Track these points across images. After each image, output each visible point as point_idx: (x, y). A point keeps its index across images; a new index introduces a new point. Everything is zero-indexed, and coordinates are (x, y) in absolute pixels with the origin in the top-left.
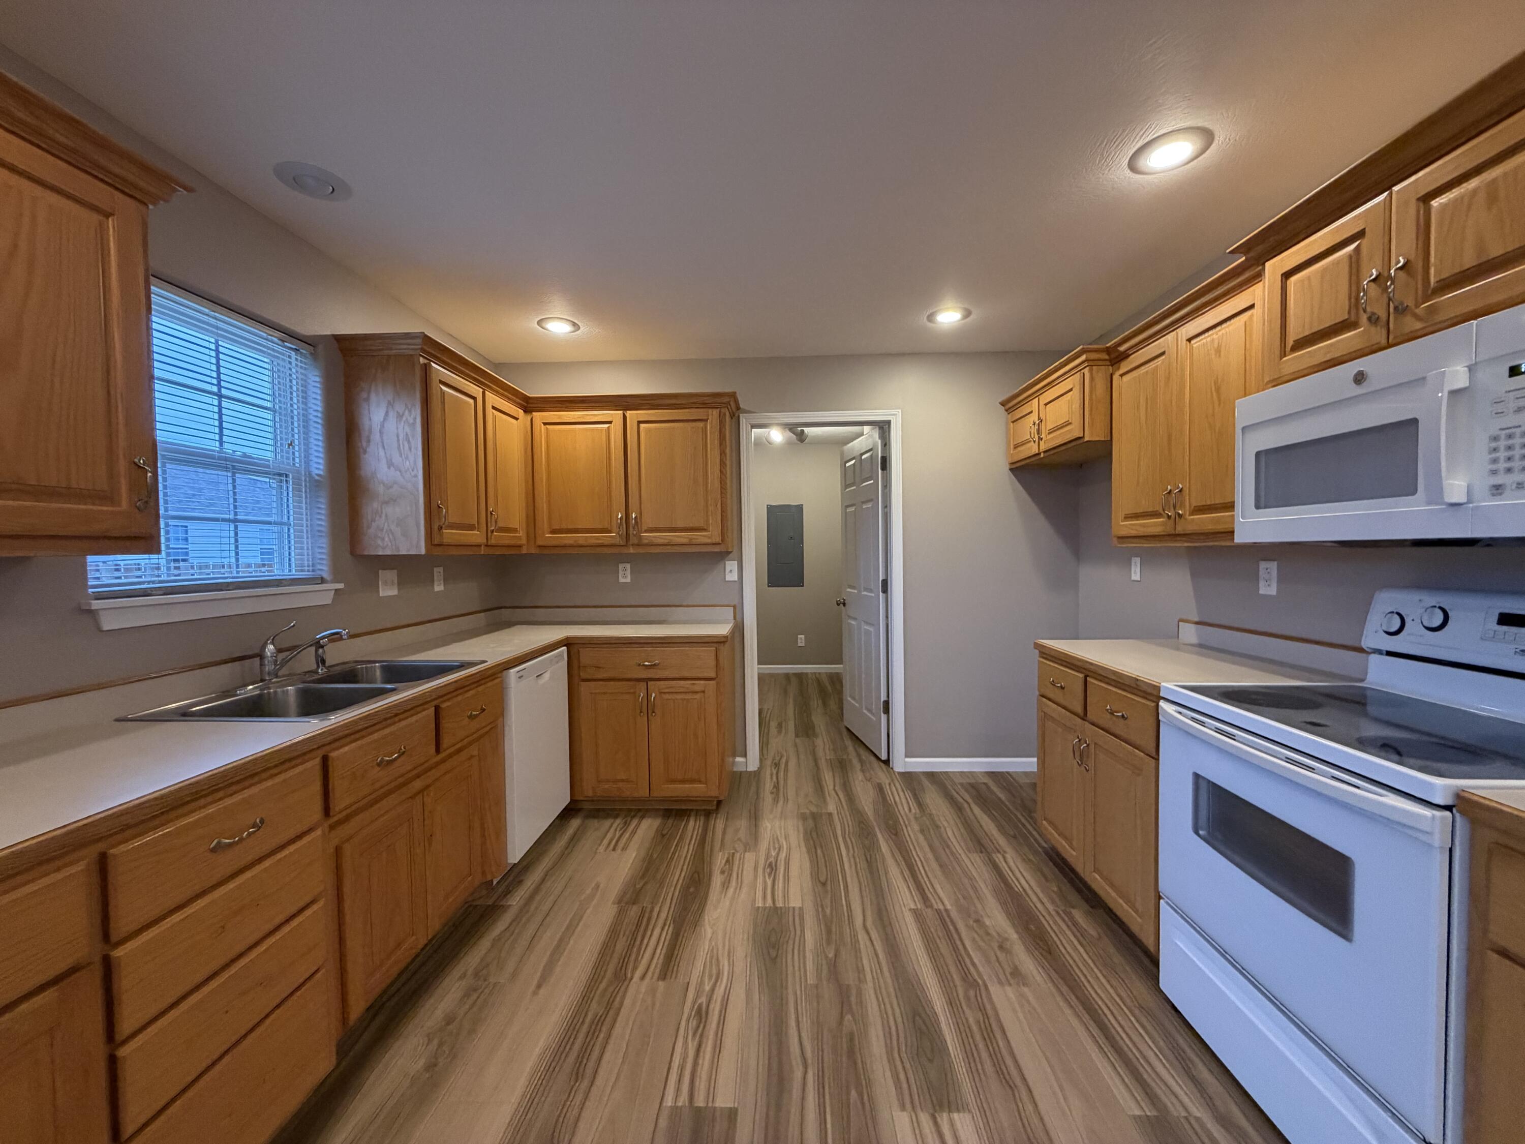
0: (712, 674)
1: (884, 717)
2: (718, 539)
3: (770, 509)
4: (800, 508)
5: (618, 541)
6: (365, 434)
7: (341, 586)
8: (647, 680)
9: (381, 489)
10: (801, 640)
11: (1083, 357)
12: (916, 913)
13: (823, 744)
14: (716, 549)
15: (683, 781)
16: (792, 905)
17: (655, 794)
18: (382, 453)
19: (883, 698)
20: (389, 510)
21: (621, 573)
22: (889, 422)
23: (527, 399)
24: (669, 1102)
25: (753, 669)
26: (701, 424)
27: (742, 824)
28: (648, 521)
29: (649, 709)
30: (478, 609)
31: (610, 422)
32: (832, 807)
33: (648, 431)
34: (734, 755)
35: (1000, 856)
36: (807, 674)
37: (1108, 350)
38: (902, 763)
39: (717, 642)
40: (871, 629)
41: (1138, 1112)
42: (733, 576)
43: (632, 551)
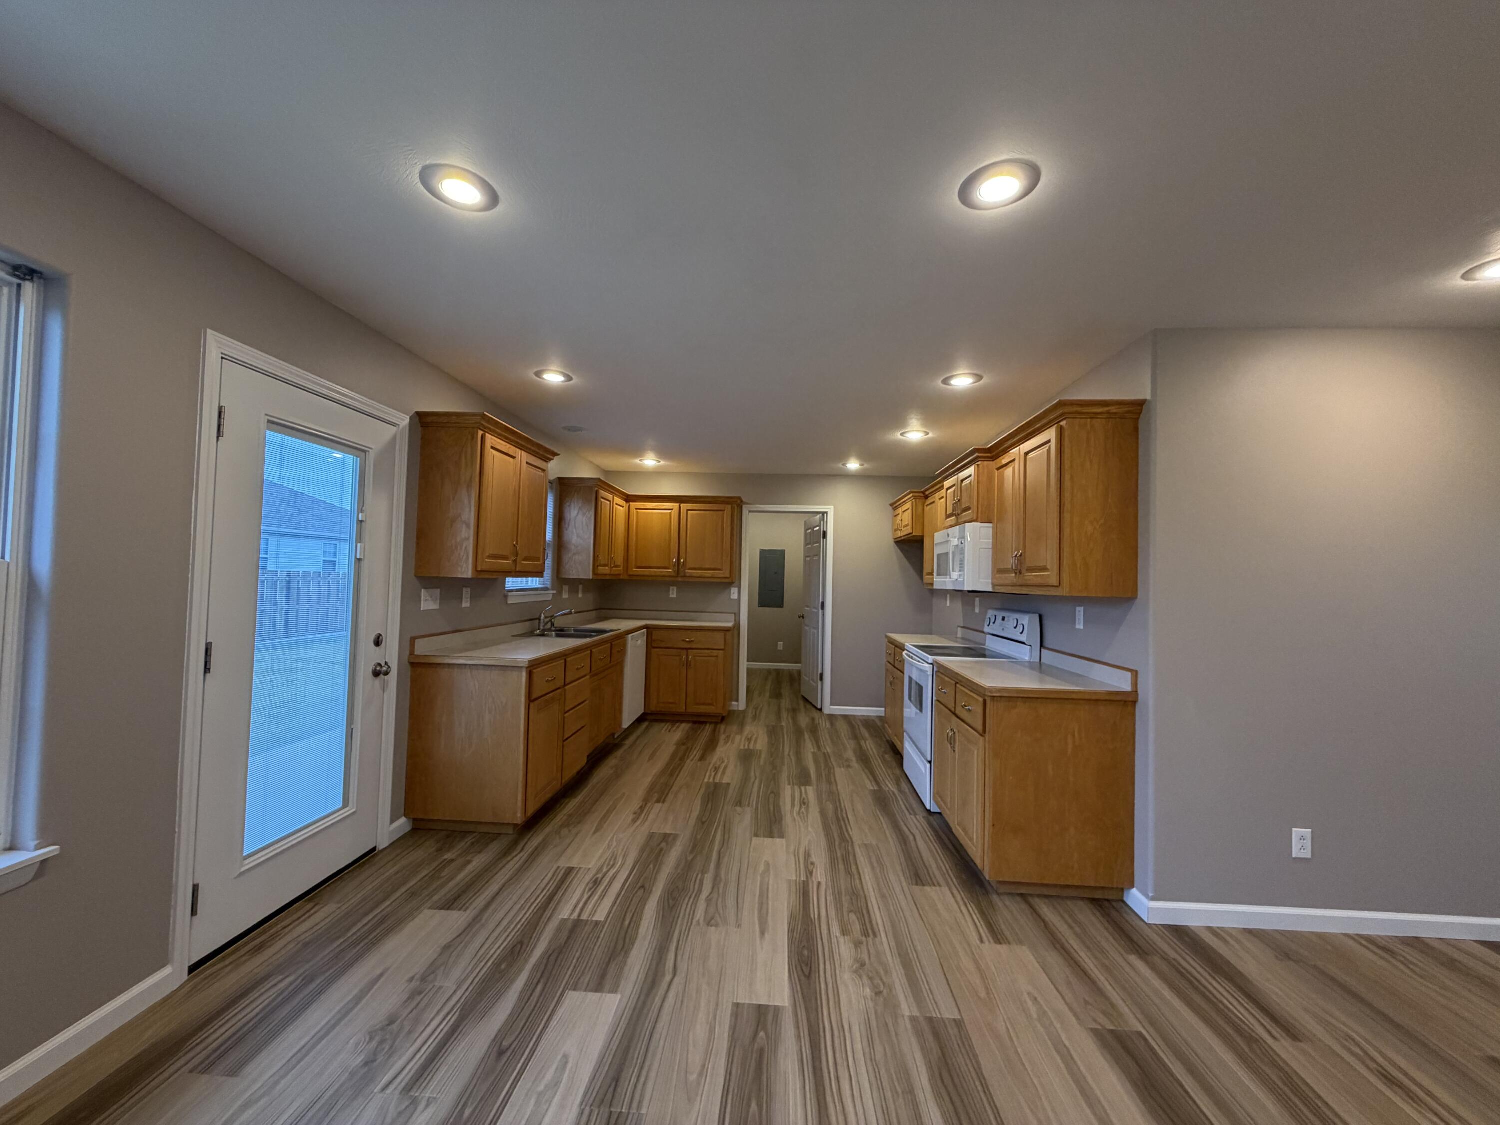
0: (722, 647)
1: (820, 683)
2: (728, 576)
3: (763, 552)
4: (783, 552)
5: (673, 574)
6: (567, 522)
7: (555, 592)
8: (687, 649)
9: (573, 548)
10: (781, 644)
11: (911, 495)
12: (814, 753)
13: (786, 703)
14: (727, 581)
15: (704, 704)
16: (757, 748)
17: (690, 710)
18: (575, 531)
19: (820, 672)
20: (577, 557)
21: (671, 593)
22: (827, 513)
23: (628, 496)
24: (706, 780)
25: (744, 665)
26: (721, 513)
27: (735, 728)
28: (691, 564)
29: (688, 665)
30: (592, 609)
31: (672, 510)
32: (784, 724)
33: (692, 515)
34: (732, 700)
35: (863, 742)
36: (783, 670)
37: (923, 493)
38: (829, 709)
39: (726, 630)
40: (816, 631)
41: (872, 788)
42: (735, 596)
43: (680, 580)
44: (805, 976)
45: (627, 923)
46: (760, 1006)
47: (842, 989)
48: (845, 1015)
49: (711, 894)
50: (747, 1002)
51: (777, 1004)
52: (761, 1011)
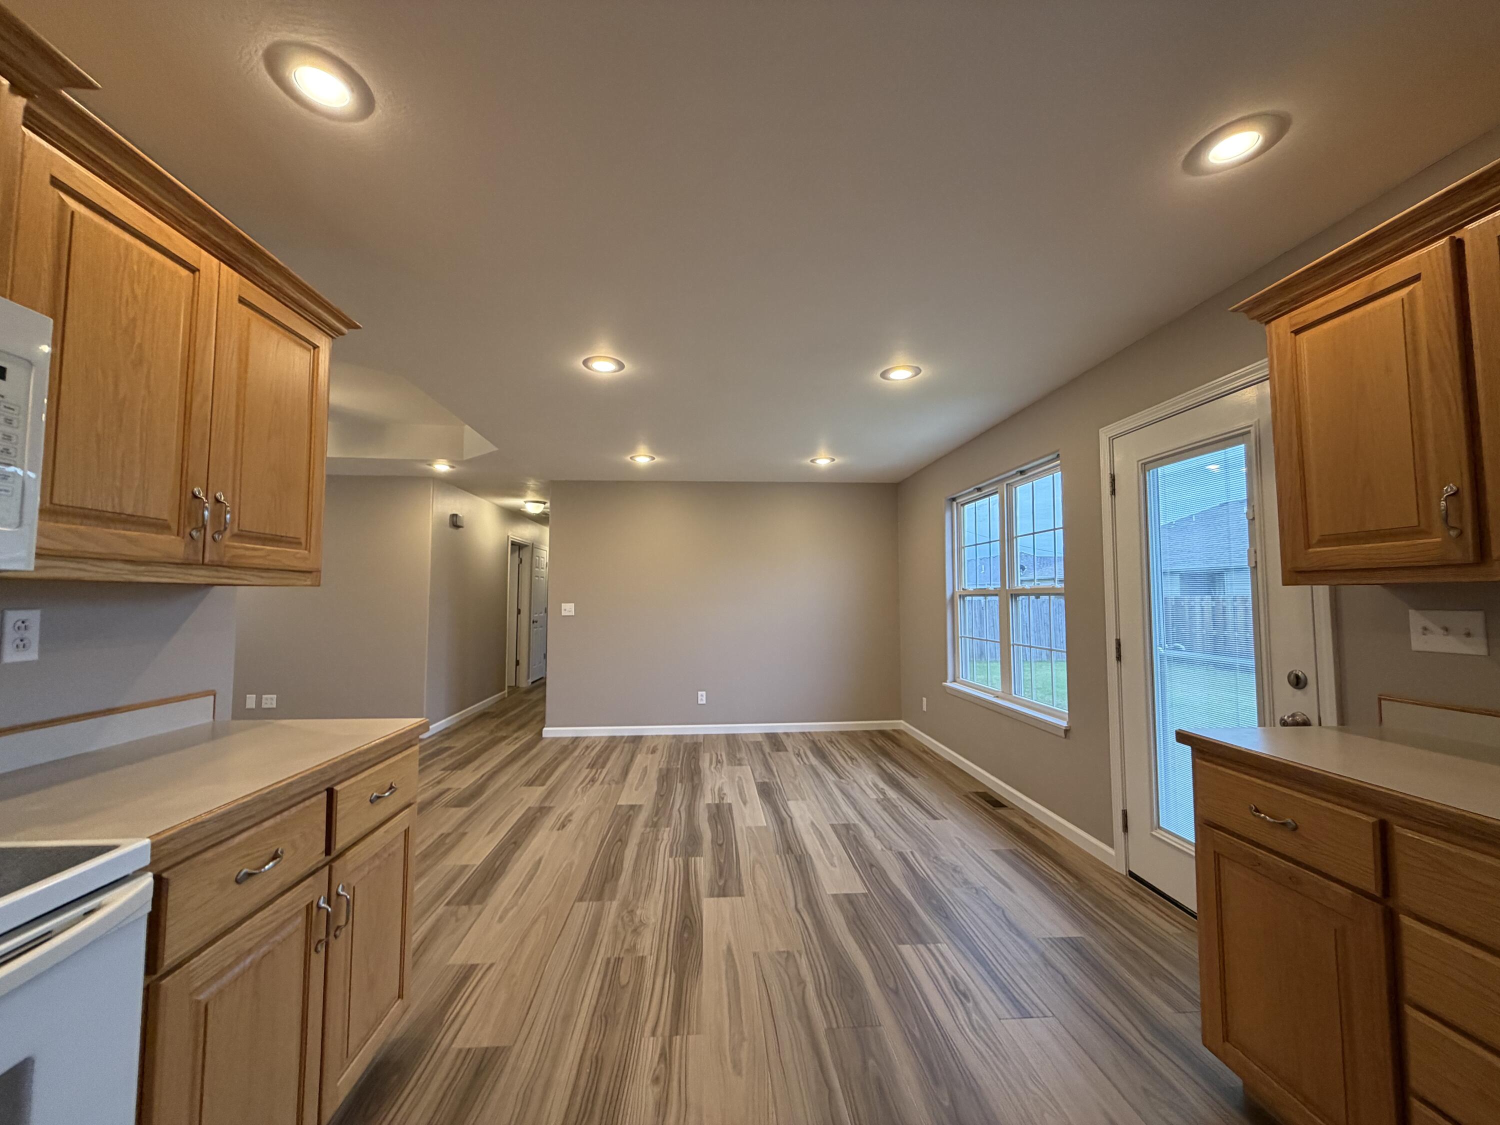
44: (689, 918)
45: (872, 945)
46: (724, 896)
47: (660, 914)
48: (662, 898)
49: (804, 992)
50: (733, 898)
51: (712, 899)
52: (723, 892)
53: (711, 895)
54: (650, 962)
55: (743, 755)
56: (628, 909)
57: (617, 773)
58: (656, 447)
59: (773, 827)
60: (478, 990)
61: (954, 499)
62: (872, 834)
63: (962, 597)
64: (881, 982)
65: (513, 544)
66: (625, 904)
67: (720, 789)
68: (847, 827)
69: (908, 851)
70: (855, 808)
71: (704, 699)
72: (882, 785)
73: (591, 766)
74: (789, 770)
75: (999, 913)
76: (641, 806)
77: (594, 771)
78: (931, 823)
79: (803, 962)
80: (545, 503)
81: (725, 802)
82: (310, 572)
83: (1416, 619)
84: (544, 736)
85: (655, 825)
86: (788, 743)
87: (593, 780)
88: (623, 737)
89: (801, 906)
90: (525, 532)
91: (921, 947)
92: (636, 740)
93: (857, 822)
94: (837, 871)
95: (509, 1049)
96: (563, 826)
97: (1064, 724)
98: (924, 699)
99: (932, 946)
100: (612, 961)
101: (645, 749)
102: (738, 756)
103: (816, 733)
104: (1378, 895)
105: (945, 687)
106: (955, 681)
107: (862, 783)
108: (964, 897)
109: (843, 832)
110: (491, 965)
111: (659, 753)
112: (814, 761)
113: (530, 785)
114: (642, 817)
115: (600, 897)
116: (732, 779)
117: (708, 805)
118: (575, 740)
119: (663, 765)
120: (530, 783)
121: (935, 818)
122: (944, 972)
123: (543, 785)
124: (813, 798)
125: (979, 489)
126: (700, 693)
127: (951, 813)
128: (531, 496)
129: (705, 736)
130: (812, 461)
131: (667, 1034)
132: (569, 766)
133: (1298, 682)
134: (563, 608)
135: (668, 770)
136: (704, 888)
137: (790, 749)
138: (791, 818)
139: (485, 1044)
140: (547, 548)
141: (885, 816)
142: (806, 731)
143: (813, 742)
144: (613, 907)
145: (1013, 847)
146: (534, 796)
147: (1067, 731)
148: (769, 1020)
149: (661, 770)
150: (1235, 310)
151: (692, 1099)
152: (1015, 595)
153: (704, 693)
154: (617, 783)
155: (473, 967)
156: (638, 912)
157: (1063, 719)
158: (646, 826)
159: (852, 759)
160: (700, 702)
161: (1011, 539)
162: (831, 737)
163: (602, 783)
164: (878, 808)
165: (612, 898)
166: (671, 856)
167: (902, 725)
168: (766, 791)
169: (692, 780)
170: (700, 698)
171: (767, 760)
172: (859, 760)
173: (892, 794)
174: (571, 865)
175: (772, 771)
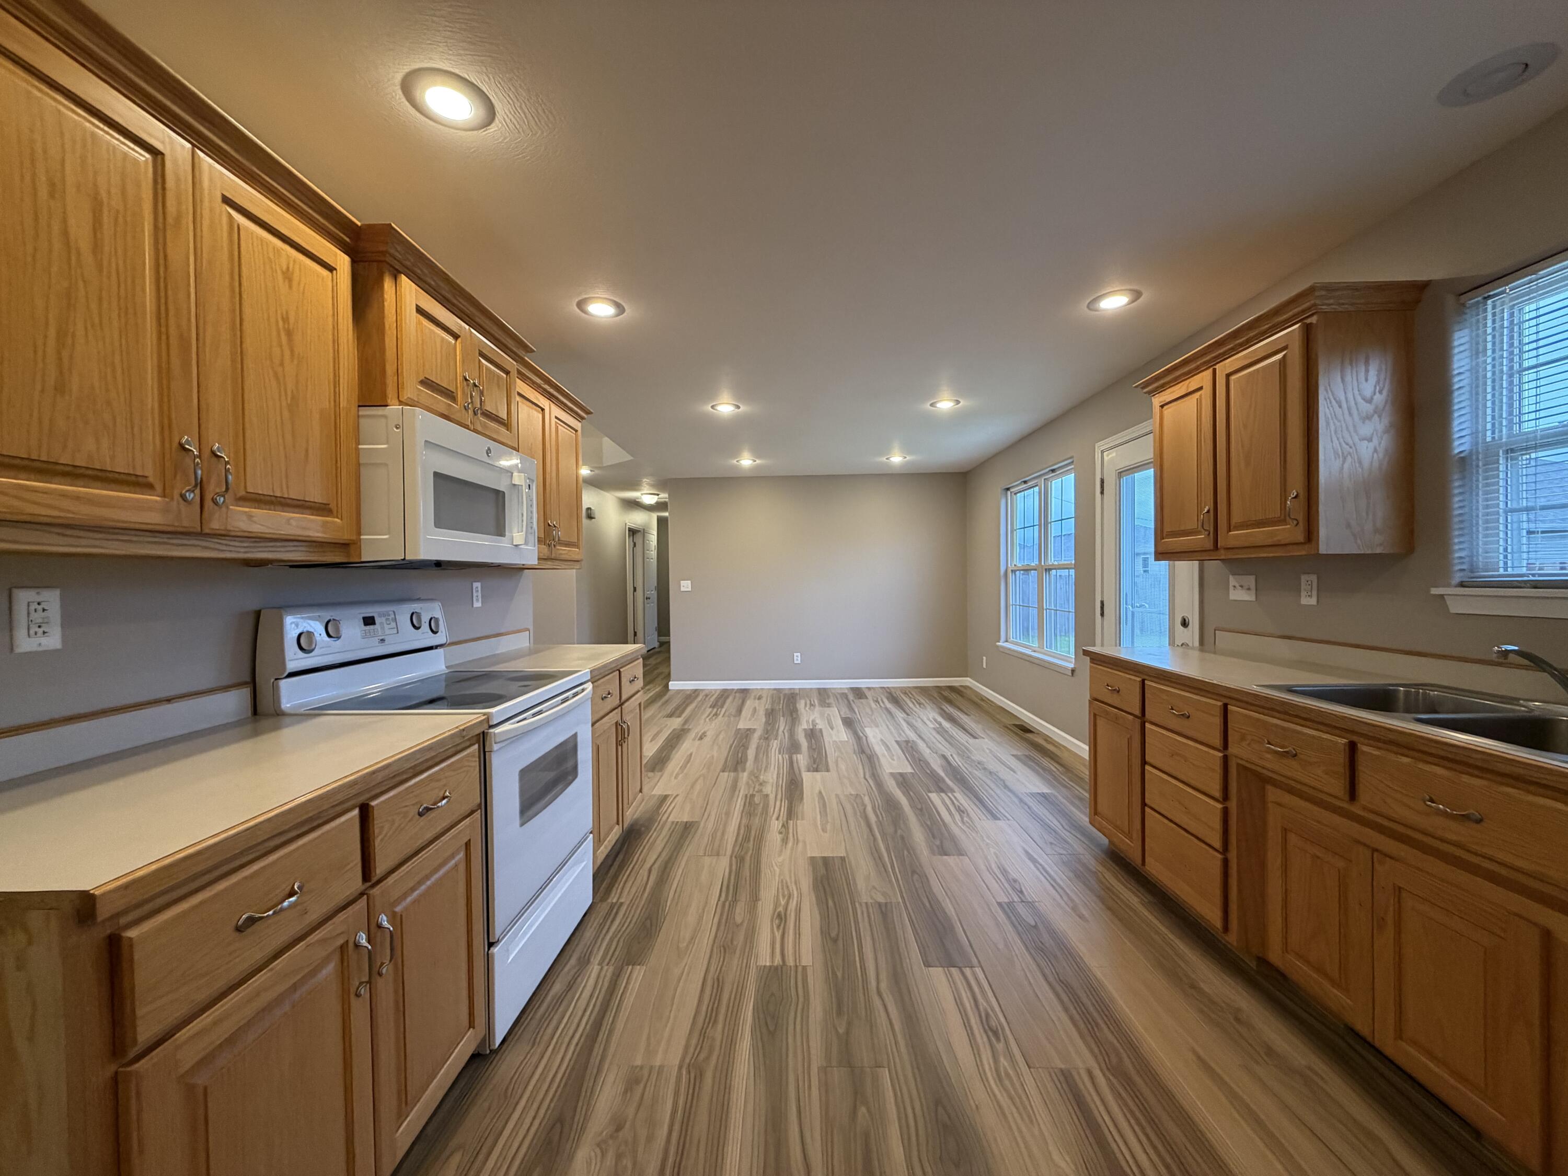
44: (794, 780)
45: (912, 794)
46: (817, 771)
47: (775, 779)
48: (776, 771)
49: (865, 810)
50: (823, 773)
51: (809, 773)
53: (809, 771)
54: (772, 797)
55: (831, 700)
56: (755, 776)
57: (733, 711)
58: (757, 454)
59: (852, 740)
60: (673, 805)
61: (1008, 489)
62: (925, 745)
63: (1013, 571)
64: (913, 806)
65: (630, 530)
66: (752, 773)
67: (813, 721)
68: (907, 742)
69: (949, 754)
70: (916, 733)
71: (799, 659)
72: (940, 719)
73: (713, 706)
74: (868, 710)
75: (1002, 783)
76: (755, 730)
77: (715, 710)
78: (971, 741)
79: (866, 799)
80: (658, 495)
81: (817, 727)
82: (578, 561)
83: (1232, 581)
84: (670, 687)
85: (767, 739)
86: (868, 694)
87: (716, 715)
88: (733, 689)
89: (867, 777)
90: (638, 518)
91: (943, 795)
92: (745, 692)
93: (915, 739)
94: (895, 763)
95: (698, 823)
96: (701, 738)
97: (1072, 666)
98: (984, 658)
99: (950, 795)
100: (749, 796)
101: (753, 697)
102: (827, 701)
103: (893, 688)
104: (1140, 715)
105: (998, 646)
106: (1007, 641)
107: (925, 719)
108: (980, 775)
109: (904, 745)
110: (677, 795)
111: (764, 699)
112: (889, 705)
113: (670, 717)
114: (756, 735)
115: (735, 770)
116: (822, 715)
117: (805, 730)
118: (696, 692)
119: (768, 706)
120: (671, 715)
121: (975, 738)
122: (953, 803)
123: (679, 716)
124: (885, 727)
125: (1025, 482)
126: (795, 654)
127: (988, 735)
128: (646, 489)
129: (800, 689)
130: (887, 459)
131: (785, 819)
132: (696, 707)
133: (1185, 623)
134: (682, 585)
135: (772, 710)
136: (803, 769)
137: (870, 698)
138: (866, 737)
139: (685, 820)
140: (655, 533)
141: (938, 737)
142: (885, 686)
143: (890, 693)
144: (744, 776)
145: (1027, 753)
146: (676, 723)
147: (1073, 671)
148: (843, 818)
149: (767, 710)
150: (1136, 387)
151: (800, 838)
152: (1048, 570)
153: (799, 654)
154: (735, 716)
155: (666, 797)
156: (762, 777)
157: (1071, 662)
158: (760, 739)
159: (920, 704)
160: (796, 662)
161: (1046, 524)
162: (906, 691)
163: (723, 716)
164: (934, 733)
165: (744, 770)
166: (780, 753)
167: (968, 681)
168: (848, 723)
169: (792, 715)
170: (795, 658)
171: (850, 704)
172: (925, 704)
173: (946, 725)
174: (713, 757)
175: (853, 709)
